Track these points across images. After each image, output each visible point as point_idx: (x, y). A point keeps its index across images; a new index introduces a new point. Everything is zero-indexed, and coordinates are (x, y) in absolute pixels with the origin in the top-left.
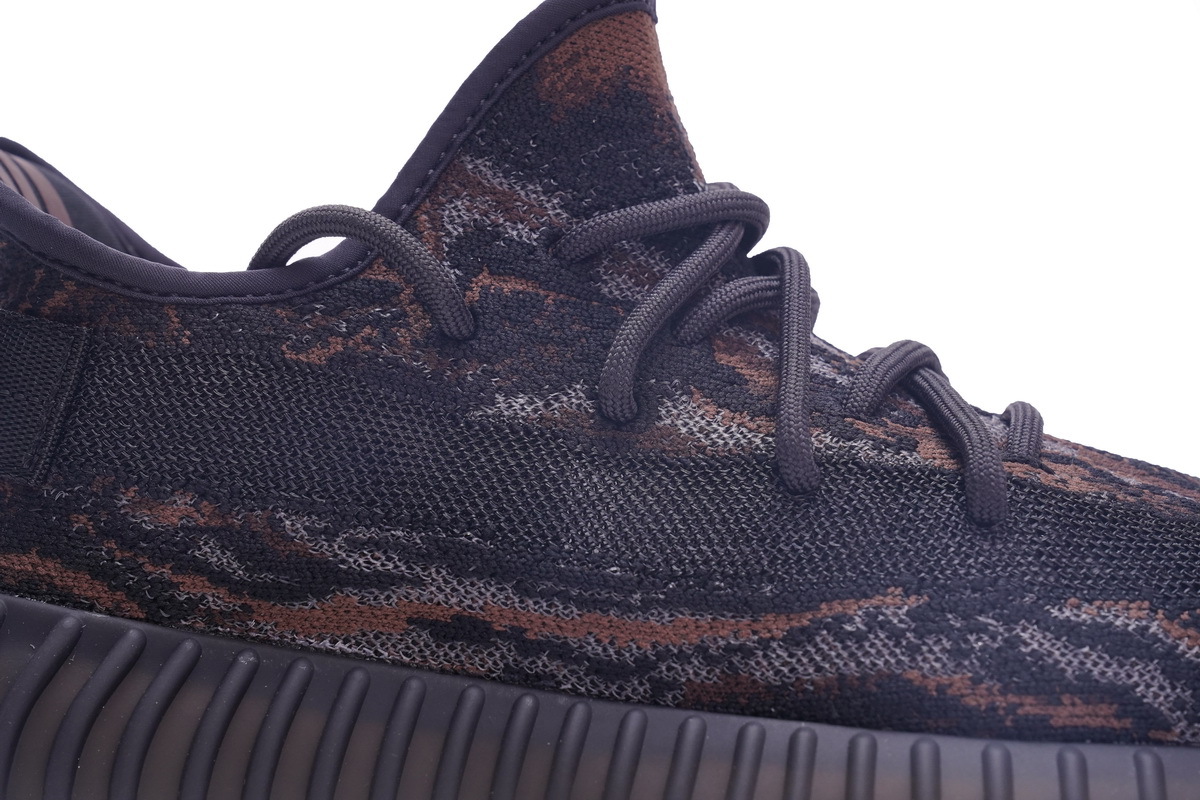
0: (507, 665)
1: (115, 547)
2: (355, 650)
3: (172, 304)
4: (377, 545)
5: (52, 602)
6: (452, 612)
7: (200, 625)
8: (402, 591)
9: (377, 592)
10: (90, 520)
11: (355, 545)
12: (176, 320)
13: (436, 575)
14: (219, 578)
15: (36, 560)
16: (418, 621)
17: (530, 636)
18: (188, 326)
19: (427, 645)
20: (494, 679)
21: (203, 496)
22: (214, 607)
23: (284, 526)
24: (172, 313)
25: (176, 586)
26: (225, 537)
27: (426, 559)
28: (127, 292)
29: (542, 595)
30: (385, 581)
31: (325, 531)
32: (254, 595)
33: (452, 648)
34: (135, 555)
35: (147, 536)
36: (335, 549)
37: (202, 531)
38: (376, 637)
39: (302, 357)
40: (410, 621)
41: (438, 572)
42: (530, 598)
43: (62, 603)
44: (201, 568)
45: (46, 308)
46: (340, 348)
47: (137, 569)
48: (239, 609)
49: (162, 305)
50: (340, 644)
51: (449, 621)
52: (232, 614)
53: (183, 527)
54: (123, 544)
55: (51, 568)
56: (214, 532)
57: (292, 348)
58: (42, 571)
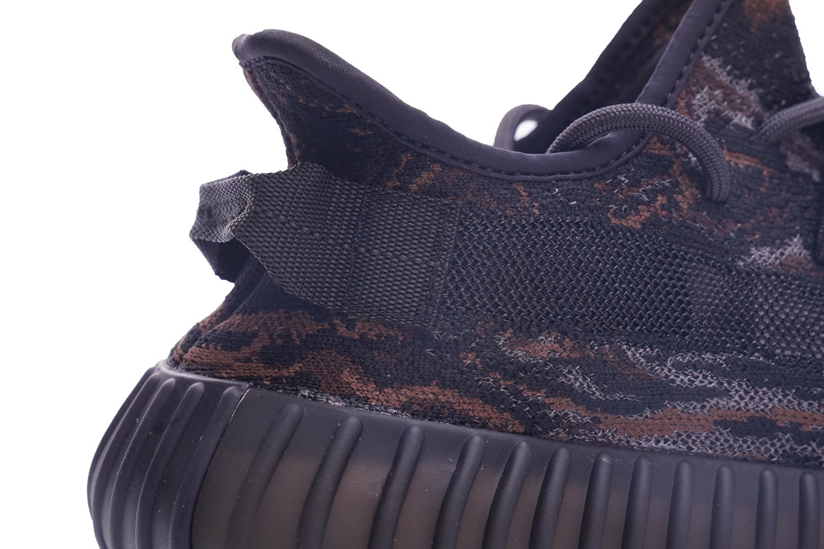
0: (785, 451)
1: (500, 377)
2: (673, 447)
3: (519, 181)
4: (695, 367)
5: (455, 423)
6: (748, 414)
7: (562, 435)
8: (713, 402)
9: (695, 403)
10: (477, 356)
11: (680, 367)
12: (524, 194)
13: (738, 388)
14: (581, 398)
15: (436, 389)
16: (723, 423)
17: (804, 429)
18: (535, 200)
19: (726, 441)
20: (773, 462)
21: (564, 334)
22: (573, 421)
23: (628, 356)
24: (521, 188)
25: (548, 406)
26: (586, 366)
27: (730, 375)
28: (482, 172)
29: (814, 398)
30: (702, 394)
31: (658, 357)
32: (605, 411)
33: (745, 441)
34: (516, 383)
35: (524, 368)
36: (665, 371)
37: (566, 362)
38: (689, 437)
39: (623, 222)
40: (716, 423)
41: (740, 385)
42: (806, 400)
43: (462, 423)
44: (568, 392)
45: (414, 185)
46: (648, 214)
47: (517, 394)
48: (590, 421)
49: (511, 183)
50: (662, 444)
51: (745, 421)
52: (584, 426)
53: (551, 360)
54: (507, 375)
55: (449, 396)
56: (576, 362)
57: (615, 214)
58: (443, 399)
